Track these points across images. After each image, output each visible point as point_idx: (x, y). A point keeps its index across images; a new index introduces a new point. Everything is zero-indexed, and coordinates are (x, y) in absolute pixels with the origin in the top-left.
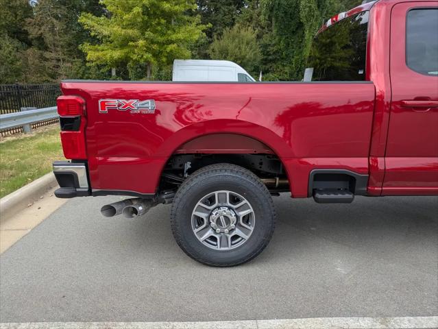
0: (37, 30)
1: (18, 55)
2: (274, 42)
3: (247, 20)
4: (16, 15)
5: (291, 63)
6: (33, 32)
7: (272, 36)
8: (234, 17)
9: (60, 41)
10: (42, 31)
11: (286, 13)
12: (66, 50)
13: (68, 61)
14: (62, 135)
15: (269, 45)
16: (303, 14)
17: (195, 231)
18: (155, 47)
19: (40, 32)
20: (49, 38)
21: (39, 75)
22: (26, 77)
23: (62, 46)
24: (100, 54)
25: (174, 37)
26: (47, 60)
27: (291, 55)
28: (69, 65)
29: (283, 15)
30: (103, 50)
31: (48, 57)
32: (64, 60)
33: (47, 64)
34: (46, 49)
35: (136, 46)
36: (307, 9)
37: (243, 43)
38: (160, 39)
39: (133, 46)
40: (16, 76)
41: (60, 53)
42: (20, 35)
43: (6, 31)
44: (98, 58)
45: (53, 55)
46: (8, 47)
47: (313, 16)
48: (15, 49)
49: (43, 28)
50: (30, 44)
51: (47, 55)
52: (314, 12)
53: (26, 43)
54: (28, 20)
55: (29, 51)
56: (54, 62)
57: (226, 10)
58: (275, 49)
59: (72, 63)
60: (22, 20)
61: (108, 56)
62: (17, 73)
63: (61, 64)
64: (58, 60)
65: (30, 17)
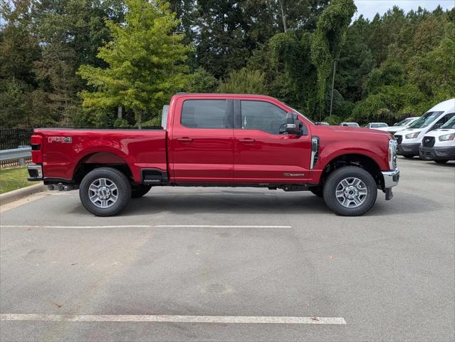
0: (43, 72)
1: (23, 97)
2: (286, 84)
3: (259, 62)
4: (25, 57)
5: (305, 105)
6: (40, 75)
7: (284, 79)
8: (246, 59)
9: (67, 83)
10: (49, 73)
11: (298, 55)
12: (71, 92)
13: (74, 103)
14: (33, 153)
15: (282, 87)
16: (314, 57)
17: (91, 198)
18: (144, 94)
19: (47, 74)
20: (55, 81)
21: (42, 117)
22: (29, 120)
23: (68, 89)
24: (94, 101)
25: (161, 86)
26: (51, 102)
27: (305, 98)
28: (74, 107)
29: (295, 58)
30: (99, 97)
31: (53, 99)
32: (69, 102)
33: (51, 106)
34: (52, 91)
35: (126, 94)
36: (318, 52)
37: (249, 86)
38: (149, 88)
39: (124, 94)
40: (19, 118)
41: (66, 95)
42: (26, 77)
43: (13, 73)
44: (93, 105)
45: (58, 97)
46: (14, 89)
47: (325, 59)
48: (21, 92)
49: (50, 70)
50: (36, 86)
51: (52, 97)
52: (325, 54)
53: (33, 84)
54: (36, 63)
55: (35, 93)
56: (59, 104)
57: (238, 52)
58: (287, 91)
59: (77, 106)
60: (30, 62)
61: (102, 103)
62: (21, 114)
63: (66, 106)
64: (63, 102)
65: (38, 59)
